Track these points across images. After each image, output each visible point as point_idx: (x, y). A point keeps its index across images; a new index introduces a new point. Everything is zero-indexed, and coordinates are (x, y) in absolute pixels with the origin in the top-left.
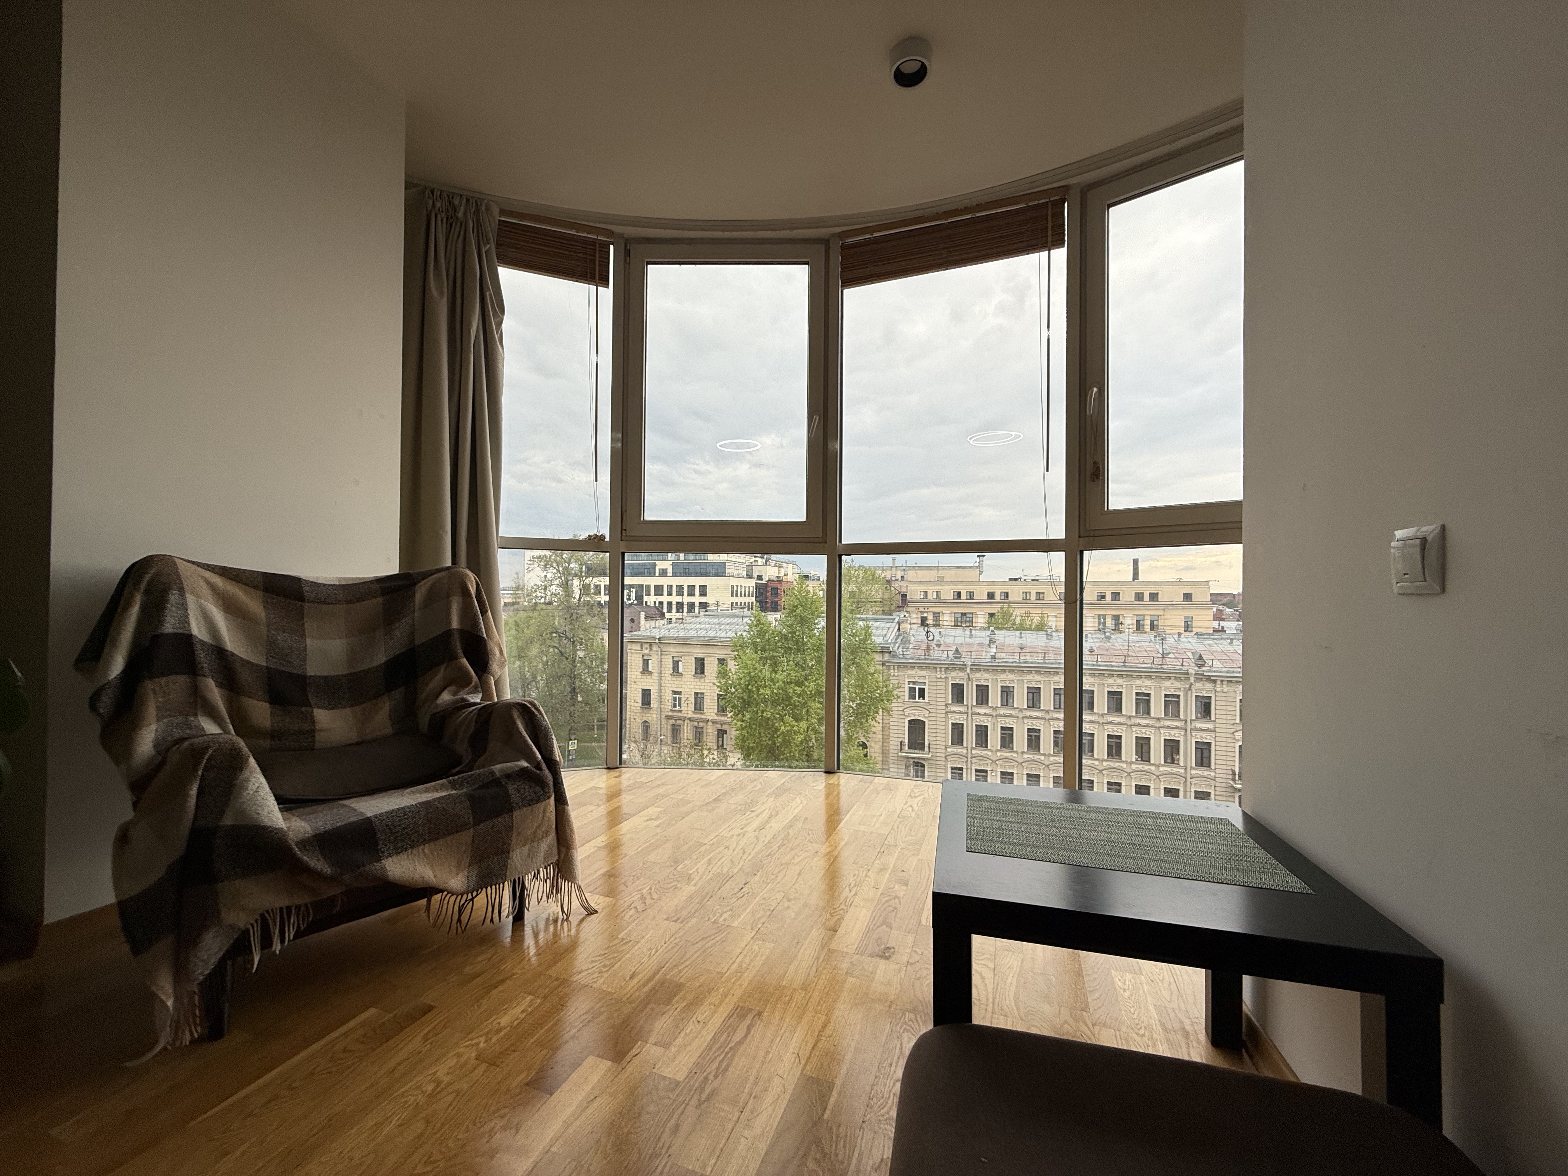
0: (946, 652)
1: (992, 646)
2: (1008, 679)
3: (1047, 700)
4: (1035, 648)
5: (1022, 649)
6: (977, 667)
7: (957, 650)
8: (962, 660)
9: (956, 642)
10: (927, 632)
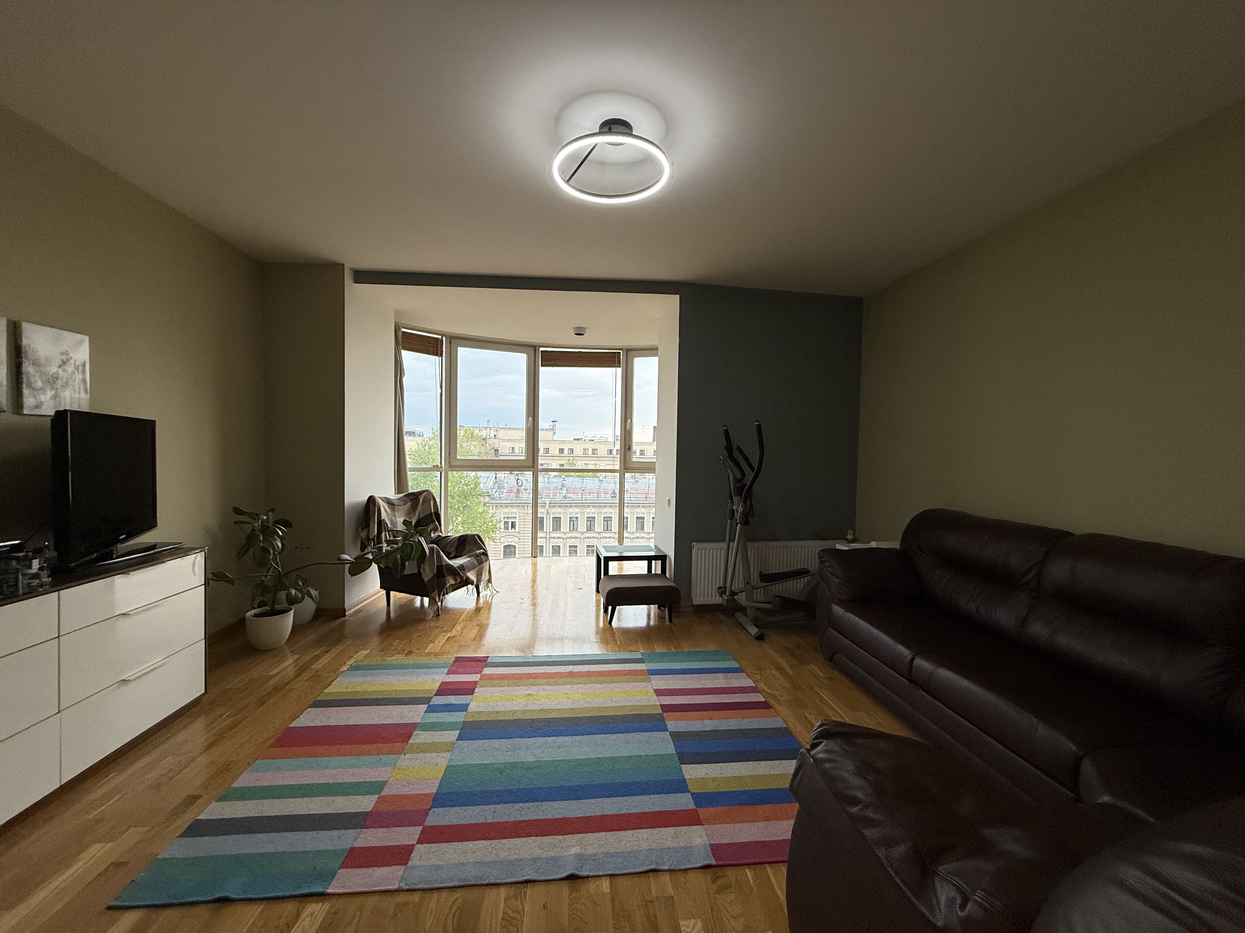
1: (563, 489)
2: (574, 512)
6: (552, 505)
10: (518, 479)
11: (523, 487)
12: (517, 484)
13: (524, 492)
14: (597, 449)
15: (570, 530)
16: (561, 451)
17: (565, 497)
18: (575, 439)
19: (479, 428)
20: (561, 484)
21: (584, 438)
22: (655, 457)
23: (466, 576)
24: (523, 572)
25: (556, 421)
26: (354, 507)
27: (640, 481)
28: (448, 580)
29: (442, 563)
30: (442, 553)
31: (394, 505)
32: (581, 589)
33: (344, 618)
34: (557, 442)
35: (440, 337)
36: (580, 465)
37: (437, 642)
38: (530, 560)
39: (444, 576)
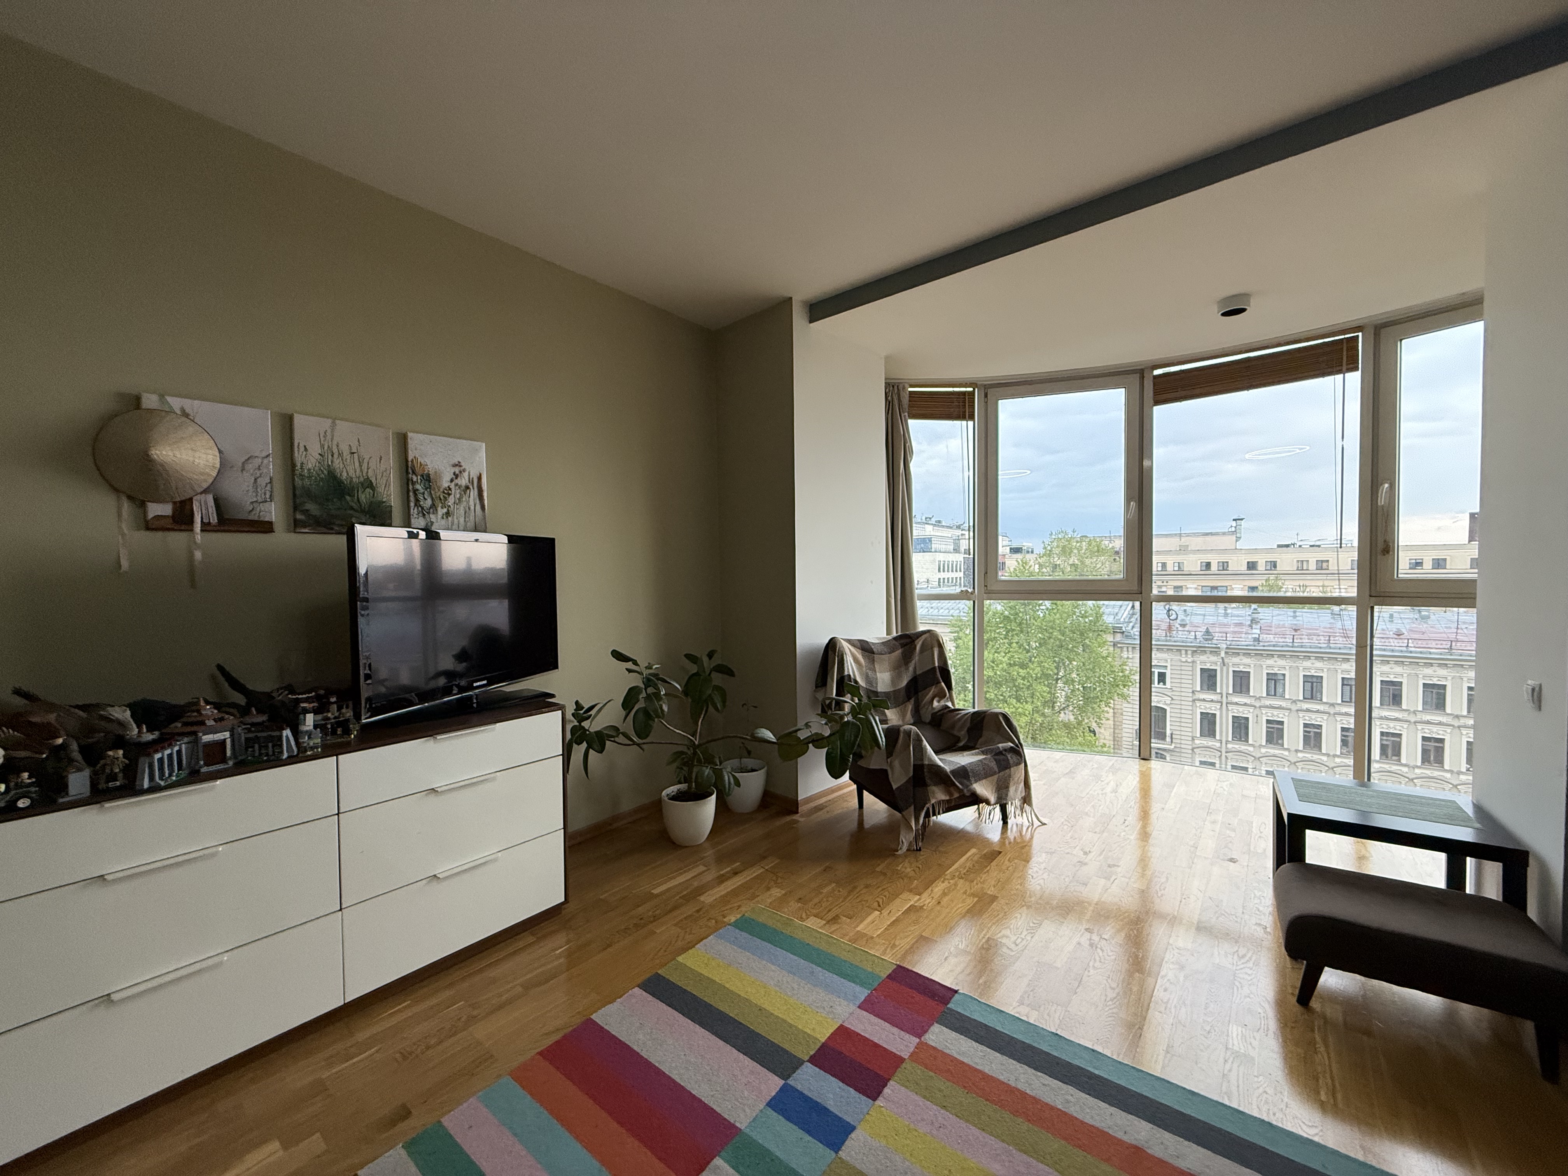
0: (1193, 634)
1: (1254, 626)
2: (1277, 665)
3: (1332, 691)
4: (1317, 630)
5: (1296, 630)
6: (1233, 651)
7: (1207, 632)
8: (1215, 642)
9: (1206, 621)
10: (1169, 610)
11: (1178, 621)
12: (1169, 616)
13: (1180, 629)
14: (1328, 561)
15: (1268, 695)
16: (1252, 566)
17: (1257, 640)
18: (1279, 546)
19: (1110, 537)
20: (1250, 618)
21: (1299, 543)
22: (1476, 571)
23: (969, 790)
24: (1109, 789)
25: (1242, 519)
26: (811, 653)
27: (1432, 617)
28: (933, 793)
29: (922, 760)
30: (925, 742)
31: (873, 653)
32: (1232, 860)
33: (796, 817)
34: (1243, 552)
35: (971, 389)
36: (1289, 589)
37: (885, 912)
38: (1135, 765)
39: (925, 785)
